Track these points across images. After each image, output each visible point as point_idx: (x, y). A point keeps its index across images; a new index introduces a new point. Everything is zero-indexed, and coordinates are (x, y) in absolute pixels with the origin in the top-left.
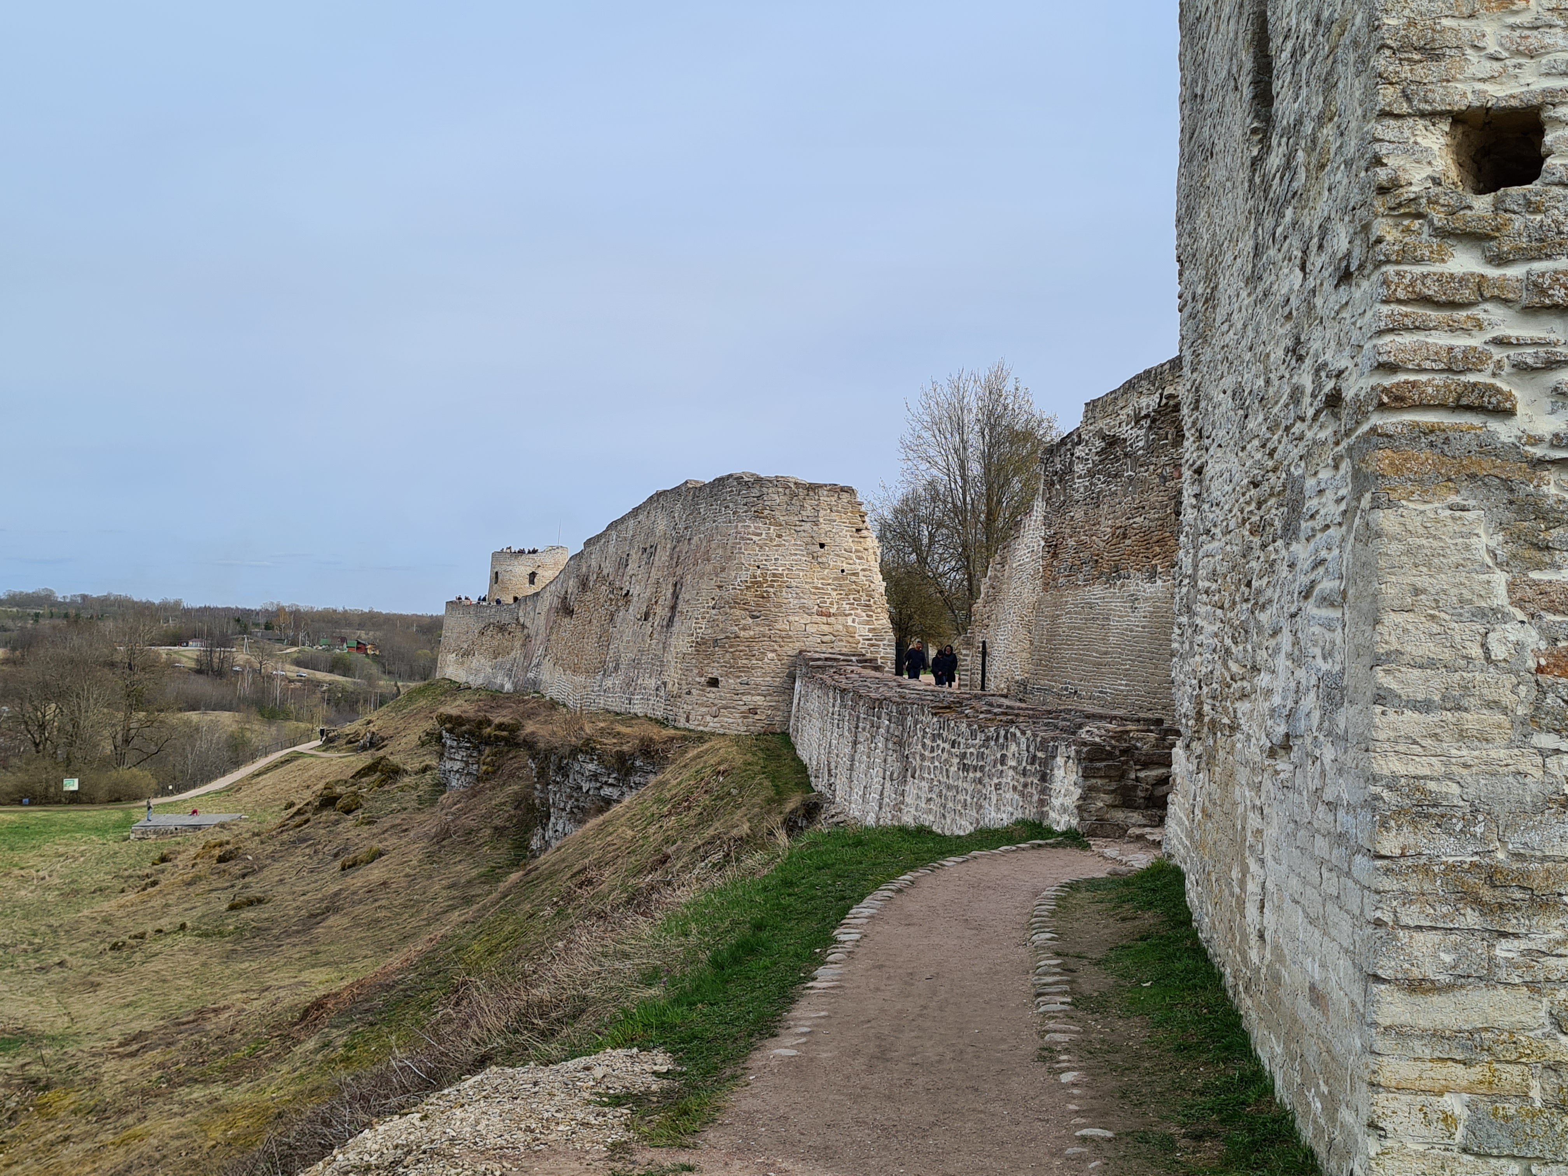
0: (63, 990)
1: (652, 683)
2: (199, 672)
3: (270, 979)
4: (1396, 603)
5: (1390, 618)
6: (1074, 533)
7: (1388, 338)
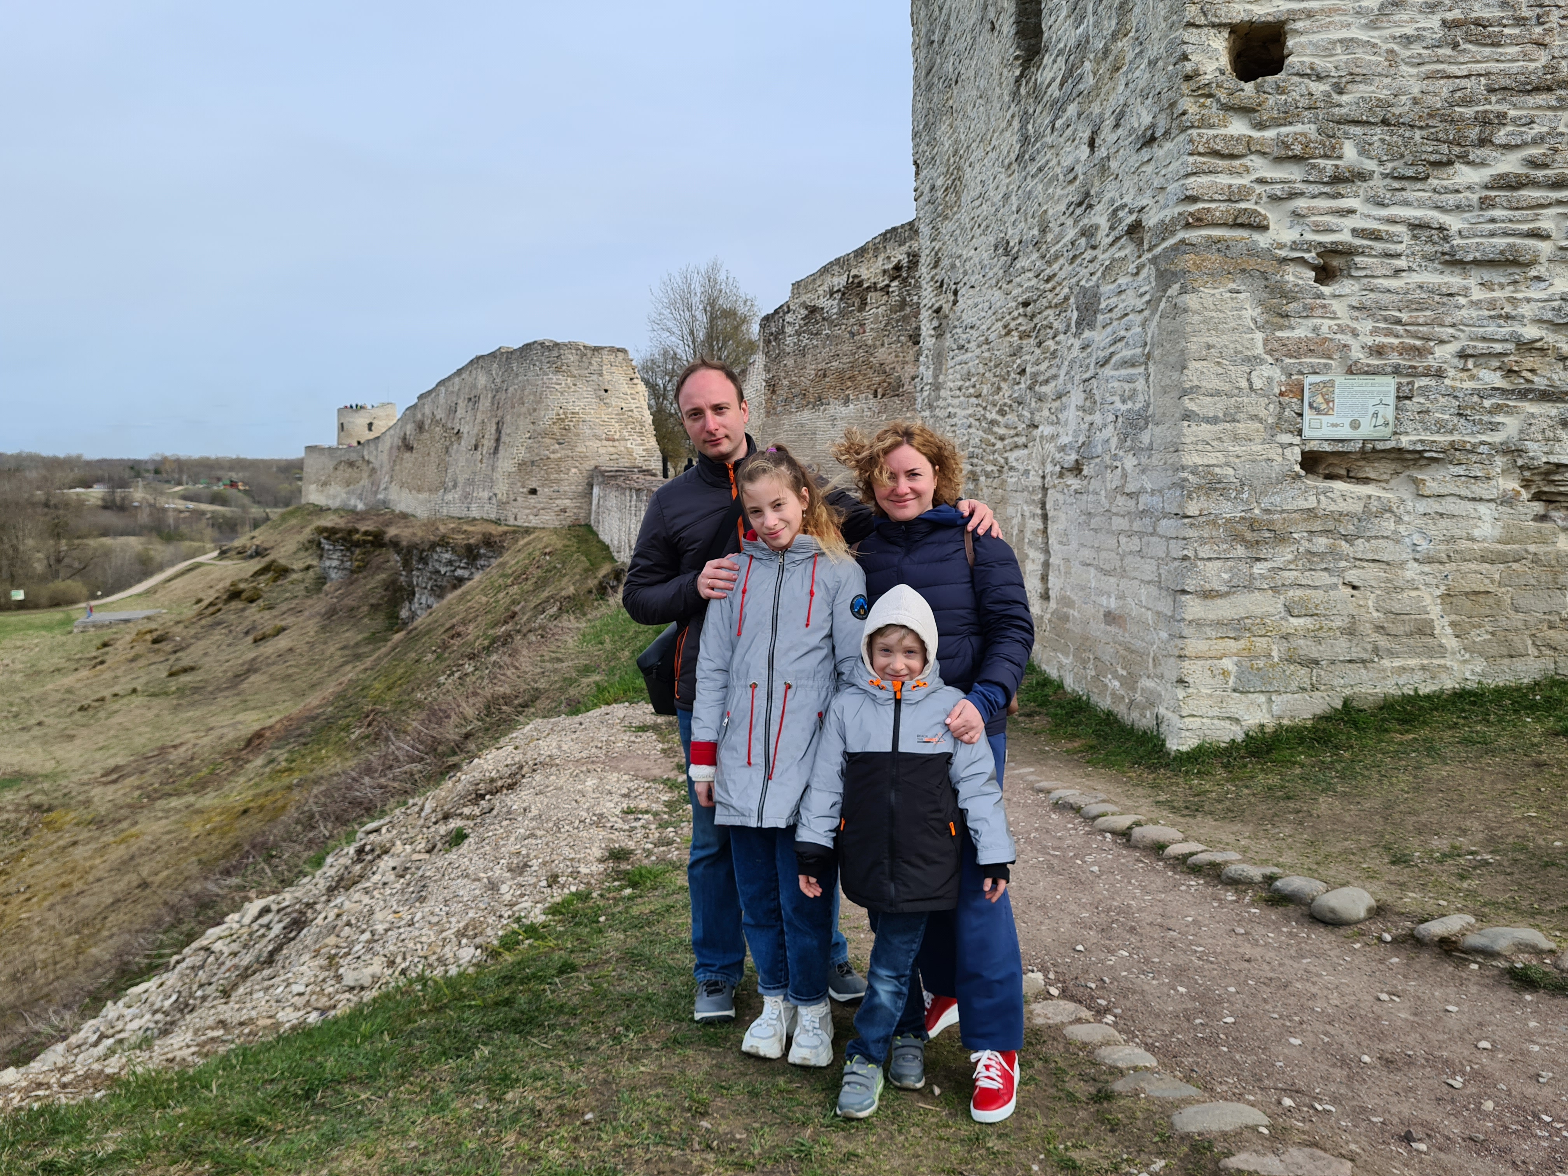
0: (45, 741)
1: (486, 495)
2: (105, 507)
3: (212, 721)
4: (1196, 355)
5: (1193, 365)
6: (787, 375)
7: (1192, 179)
